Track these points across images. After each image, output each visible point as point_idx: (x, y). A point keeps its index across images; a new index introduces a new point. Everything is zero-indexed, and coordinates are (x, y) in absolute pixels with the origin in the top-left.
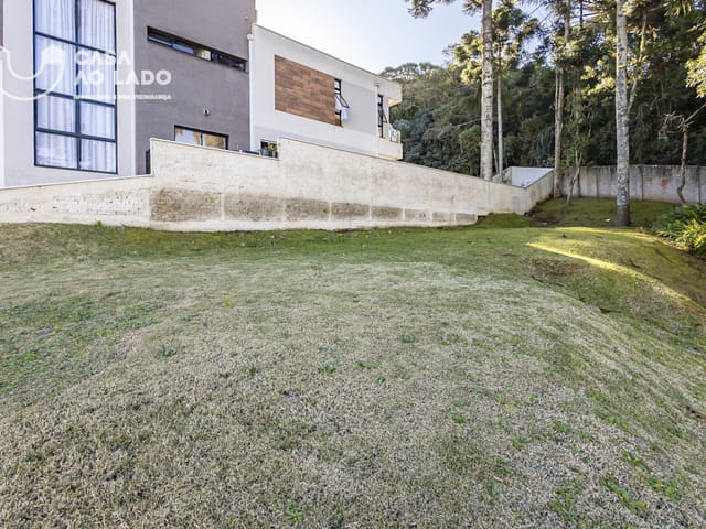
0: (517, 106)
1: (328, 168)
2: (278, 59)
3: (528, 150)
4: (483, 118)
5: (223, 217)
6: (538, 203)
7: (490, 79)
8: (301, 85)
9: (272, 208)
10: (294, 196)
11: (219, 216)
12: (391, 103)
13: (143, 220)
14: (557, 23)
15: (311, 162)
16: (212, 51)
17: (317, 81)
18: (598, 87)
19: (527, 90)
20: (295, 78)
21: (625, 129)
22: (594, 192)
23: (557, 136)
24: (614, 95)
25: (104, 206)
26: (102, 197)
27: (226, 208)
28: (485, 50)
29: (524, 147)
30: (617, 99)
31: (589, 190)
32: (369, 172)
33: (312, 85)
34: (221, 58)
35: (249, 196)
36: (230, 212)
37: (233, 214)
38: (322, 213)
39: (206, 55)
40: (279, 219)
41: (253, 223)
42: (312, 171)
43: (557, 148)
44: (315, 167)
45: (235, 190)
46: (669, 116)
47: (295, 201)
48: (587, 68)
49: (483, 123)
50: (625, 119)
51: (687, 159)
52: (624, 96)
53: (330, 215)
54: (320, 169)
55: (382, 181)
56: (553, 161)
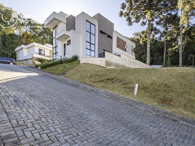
0: (153, 50)
1: (127, 60)
2: (117, 37)
3: (156, 61)
4: (147, 52)
7: (149, 43)
8: (120, 43)
12: (134, 47)
13: (104, 66)
14: (164, 31)
15: (125, 58)
16: (108, 35)
17: (122, 42)
18: (175, 47)
19: (155, 46)
20: (120, 41)
21: (181, 57)
23: (164, 58)
24: (179, 50)
25: (100, 62)
26: (100, 61)
28: (148, 36)
29: (155, 60)
30: (180, 50)
32: (133, 61)
33: (122, 43)
34: (109, 36)
37: (115, 67)
39: (107, 35)
42: (125, 60)
43: (164, 61)
45: (115, 62)
46: (191, 55)
47: (123, 65)
48: (173, 43)
49: (147, 54)
50: (181, 55)
51: (193, 64)
52: (181, 50)
55: (135, 64)
56: (163, 64)
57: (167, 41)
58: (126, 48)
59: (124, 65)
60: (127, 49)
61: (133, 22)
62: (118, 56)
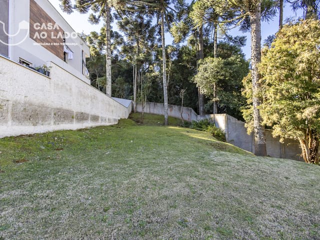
3: (119, 91)
4: (107, 74)
5: (10, 123)
6: (130, 114)
7: (110, 58)
9: (46, 115)
10: (58, 107)
11: (6, 122)
15: (66, 84)
22: (148, 112)
27: (13, 114)
28: (108, 44)
29: (117, 90)
30: (164, 80)
31: (147, 110)
35: (31, 105)
36: (17, 118)
37: (19, 120)
38: (71, 119)
40: (49, 124)
41: (33, 127)
42: (67, 90)
44: (68, 88)
47: (59, 110)
49: (107, 76)
50: (166, 88)
52: (166, 80)
53: (75, 120)
54: (71, 89)
55: (94, 100)
56: (133, 98)
57: (138, 60)
58: (65, 50)
59: (65, 107)
60: (70, 56)
61: (73, 6)
62: (38, 70)
